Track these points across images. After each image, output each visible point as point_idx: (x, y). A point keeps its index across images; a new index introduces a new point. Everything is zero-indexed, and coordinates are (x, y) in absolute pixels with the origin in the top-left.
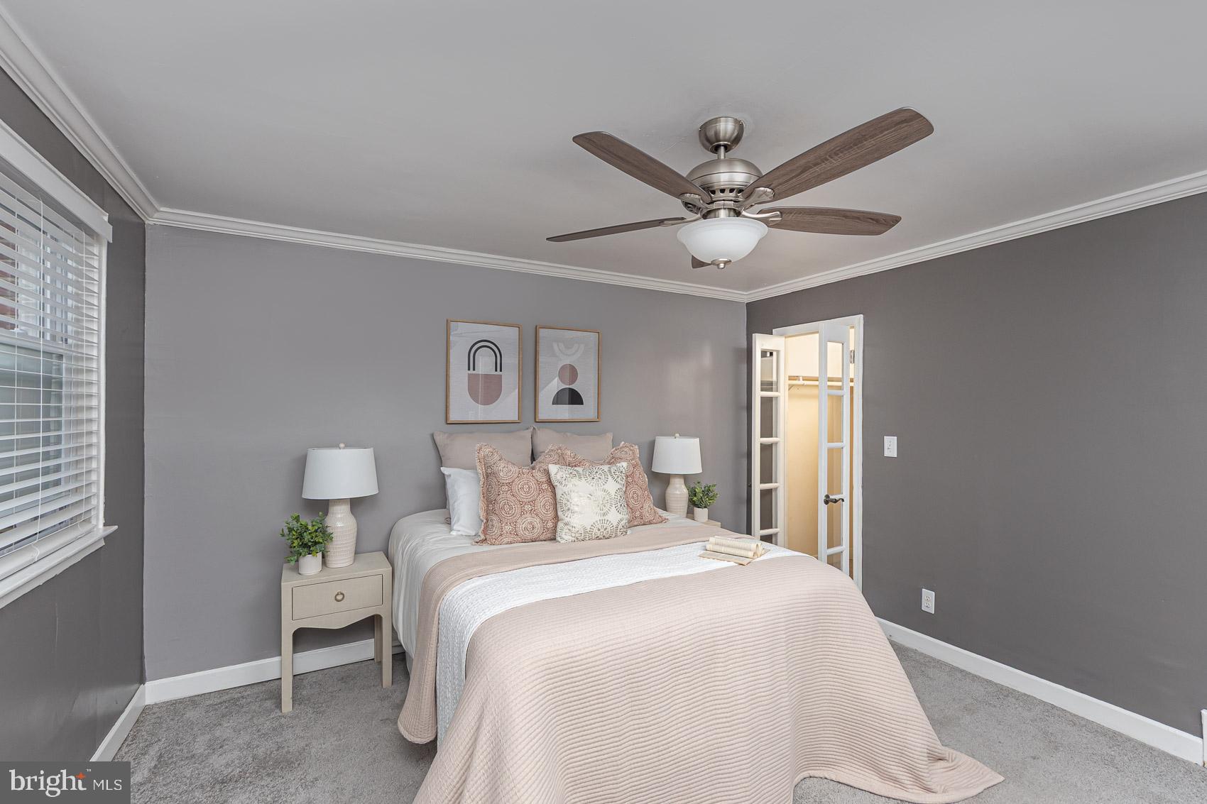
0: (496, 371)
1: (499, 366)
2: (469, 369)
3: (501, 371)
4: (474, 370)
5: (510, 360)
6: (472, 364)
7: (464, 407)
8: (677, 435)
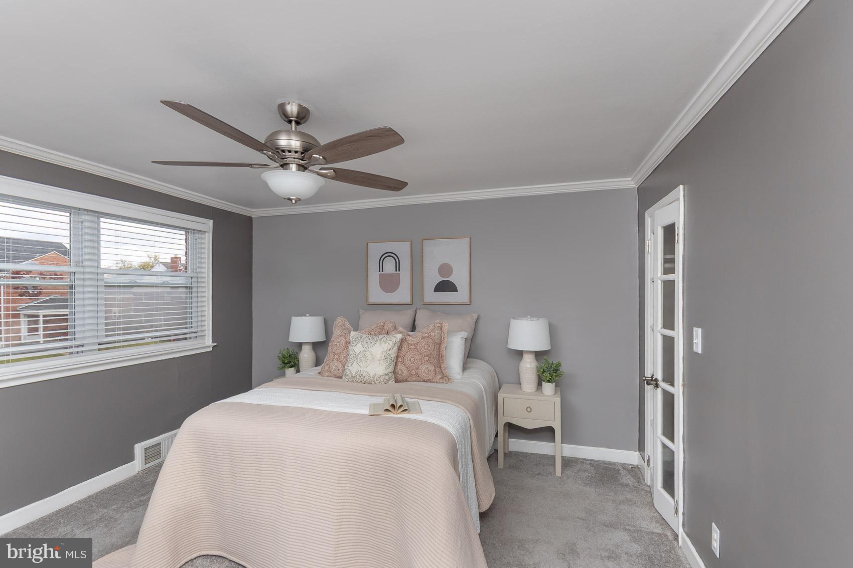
0: (396, 271)
1: (398, 267)
2: (380, 271)
3: (399, 271)
4: (382, 271)
5: (405, 263)
6: (381, 268)
7: (377, 295)
8: (529, 317)
